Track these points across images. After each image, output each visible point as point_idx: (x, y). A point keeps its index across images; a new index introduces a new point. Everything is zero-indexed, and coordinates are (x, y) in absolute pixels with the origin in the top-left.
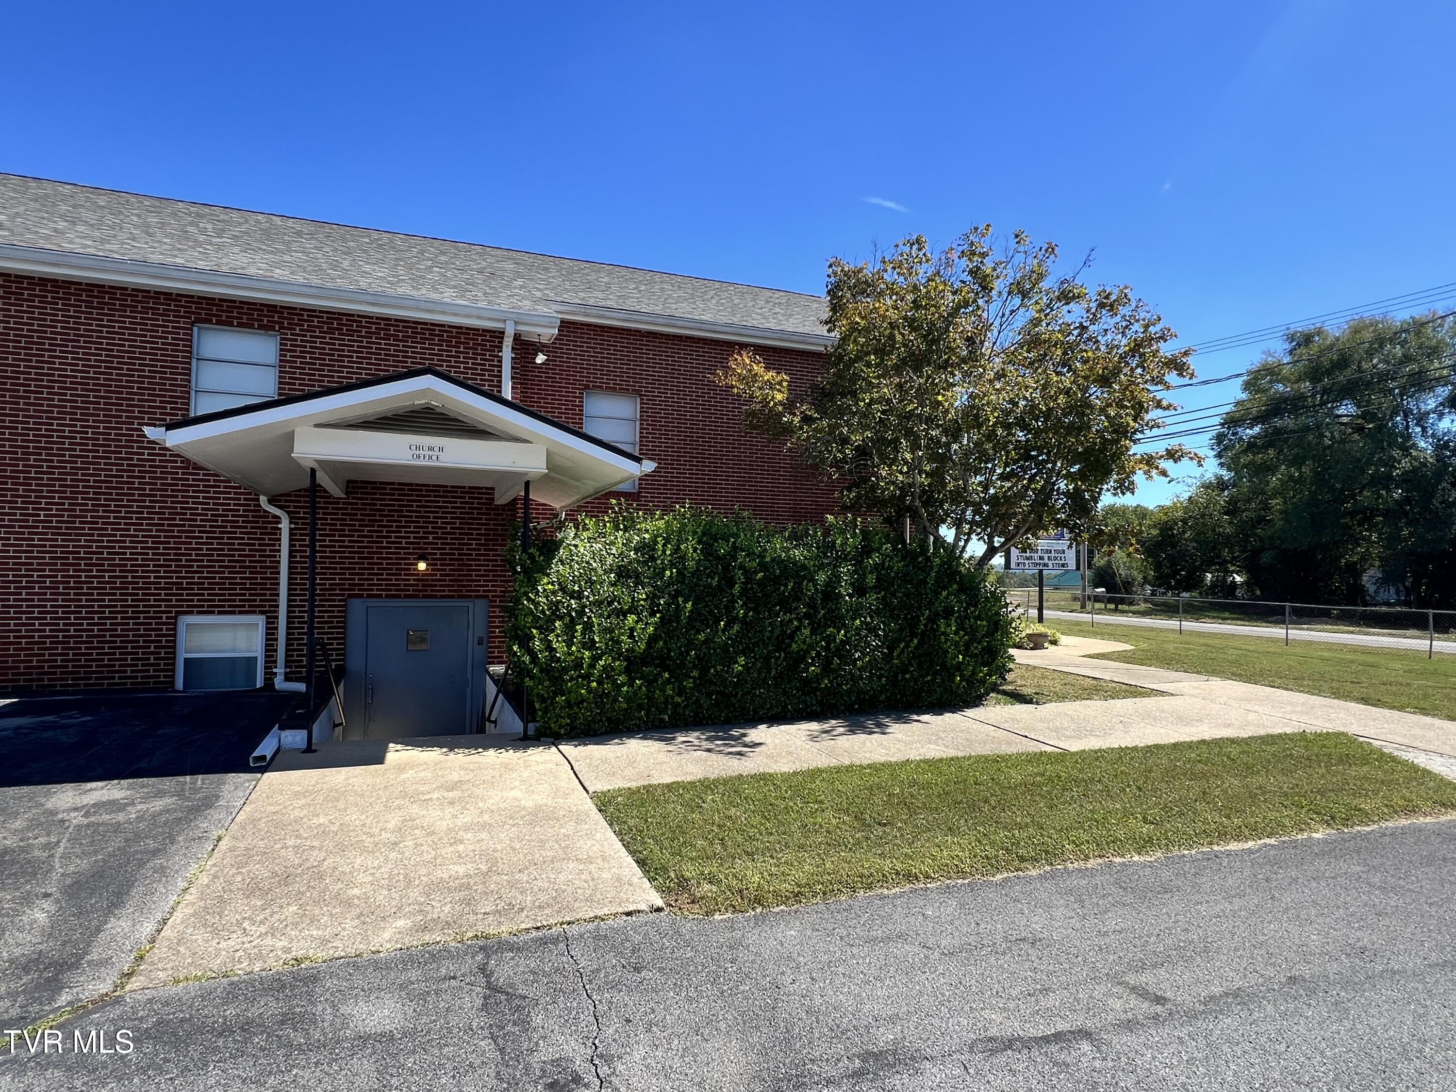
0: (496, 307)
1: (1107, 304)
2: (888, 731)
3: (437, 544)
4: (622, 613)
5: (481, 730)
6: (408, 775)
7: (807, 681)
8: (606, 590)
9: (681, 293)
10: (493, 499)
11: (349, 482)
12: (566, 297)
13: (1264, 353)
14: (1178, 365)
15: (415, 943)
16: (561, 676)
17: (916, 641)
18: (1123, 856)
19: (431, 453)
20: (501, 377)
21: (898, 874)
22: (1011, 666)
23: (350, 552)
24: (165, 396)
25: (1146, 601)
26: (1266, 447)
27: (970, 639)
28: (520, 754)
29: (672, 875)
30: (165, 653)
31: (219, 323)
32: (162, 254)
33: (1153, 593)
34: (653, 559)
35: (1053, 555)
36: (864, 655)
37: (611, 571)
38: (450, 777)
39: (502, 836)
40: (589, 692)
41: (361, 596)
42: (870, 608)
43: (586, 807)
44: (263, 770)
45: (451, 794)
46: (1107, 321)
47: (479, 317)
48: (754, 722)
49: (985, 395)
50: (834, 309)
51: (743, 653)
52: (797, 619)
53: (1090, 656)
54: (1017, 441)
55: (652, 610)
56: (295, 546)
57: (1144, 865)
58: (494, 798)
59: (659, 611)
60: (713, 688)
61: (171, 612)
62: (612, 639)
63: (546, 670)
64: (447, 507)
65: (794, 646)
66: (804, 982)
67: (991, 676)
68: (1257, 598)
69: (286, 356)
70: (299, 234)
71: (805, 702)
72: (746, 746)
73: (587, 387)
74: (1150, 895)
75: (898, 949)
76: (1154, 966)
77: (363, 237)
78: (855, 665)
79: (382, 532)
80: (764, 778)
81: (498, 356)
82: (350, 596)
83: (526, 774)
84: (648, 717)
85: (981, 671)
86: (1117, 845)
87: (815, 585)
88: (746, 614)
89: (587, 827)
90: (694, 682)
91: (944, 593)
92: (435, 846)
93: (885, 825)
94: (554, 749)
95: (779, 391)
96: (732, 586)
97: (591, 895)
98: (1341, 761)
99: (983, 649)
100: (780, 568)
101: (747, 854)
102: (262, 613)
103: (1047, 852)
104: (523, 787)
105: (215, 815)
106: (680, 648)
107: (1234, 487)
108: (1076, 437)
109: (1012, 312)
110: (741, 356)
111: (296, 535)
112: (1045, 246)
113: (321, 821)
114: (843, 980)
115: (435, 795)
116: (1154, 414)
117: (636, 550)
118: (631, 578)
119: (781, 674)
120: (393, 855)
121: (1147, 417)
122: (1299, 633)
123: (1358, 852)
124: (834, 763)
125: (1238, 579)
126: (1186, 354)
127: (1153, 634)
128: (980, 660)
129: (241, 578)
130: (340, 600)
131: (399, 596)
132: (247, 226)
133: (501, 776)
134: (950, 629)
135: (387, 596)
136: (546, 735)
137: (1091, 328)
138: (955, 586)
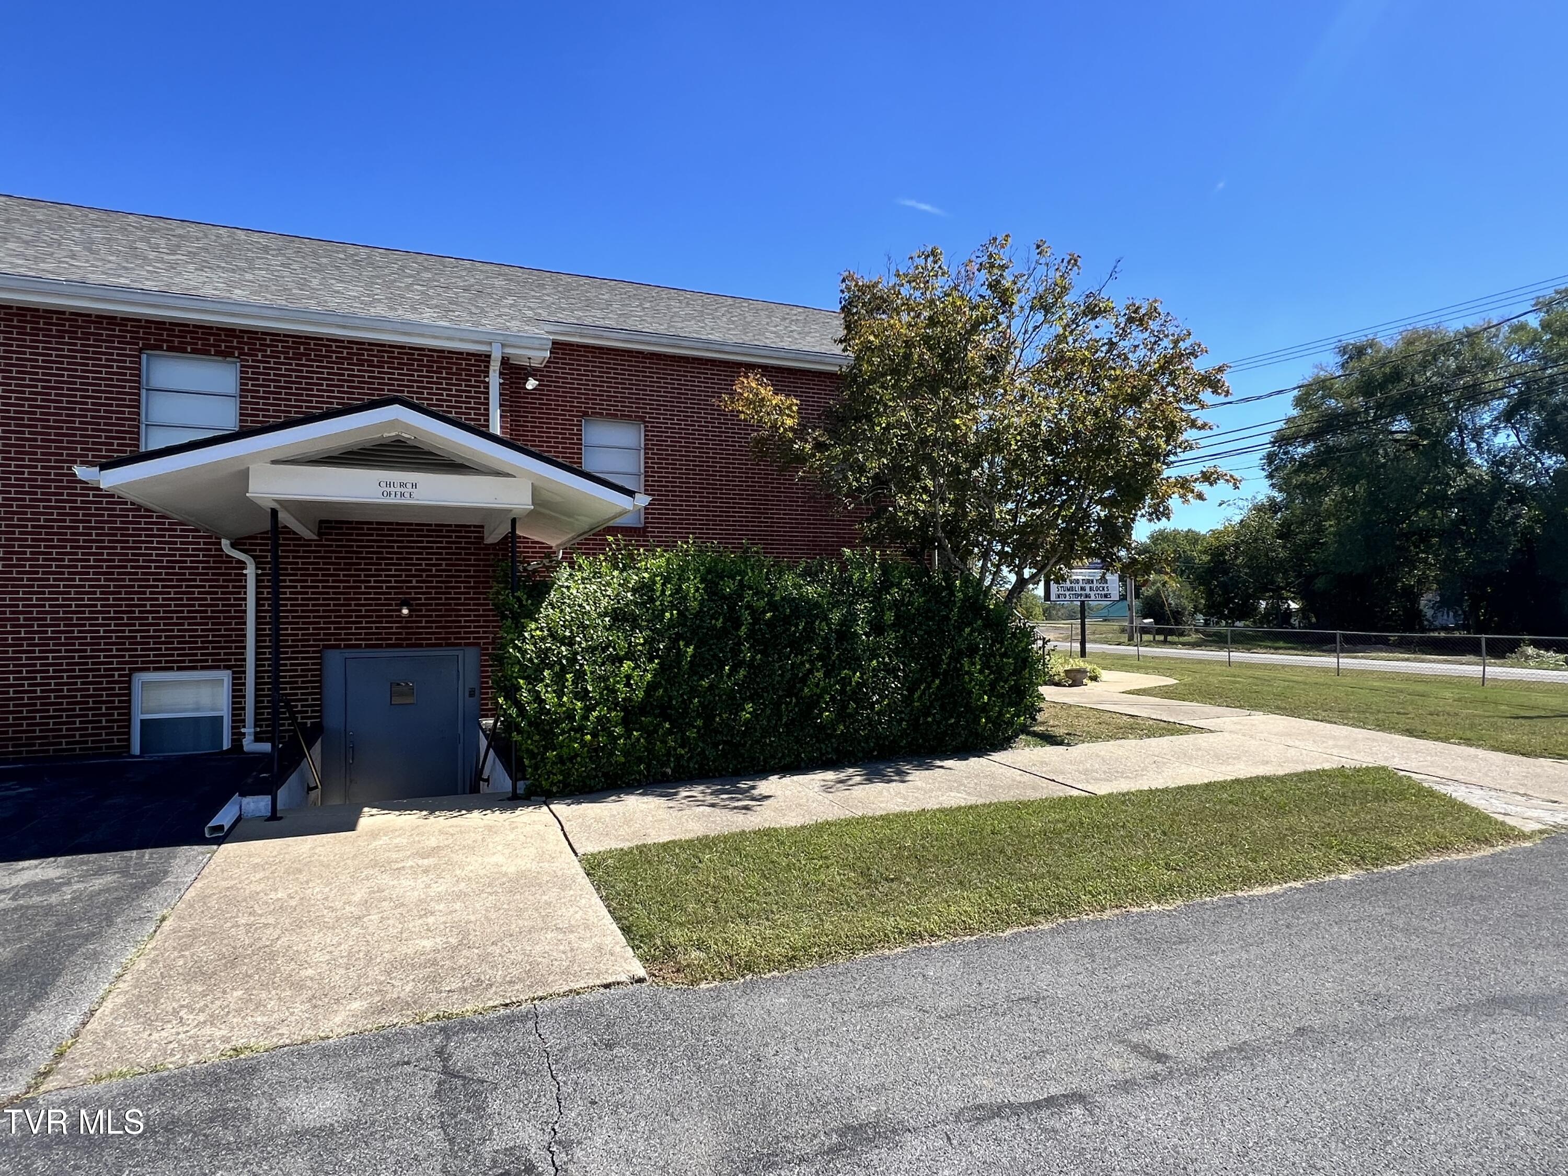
0: (480, 329)
1: (1136, 318)
2: (908, 778)
3: (421, 588)
4: (617, 660)
5: (475, 789)
6: (381, 842)
7: (822, 727)
8: (600, 636)
9: (688, 310)
10: (482, 538)
11: (321, 522)
12: (560, 316)
13: (1316, 367)
14: (1212, 382)
15: (369, 1026)
16: (552, 729)
17: (937, 682)
18: (1141, 906)
19: (403, 490)
20: (488, 404)
21: (901, 932)
22: (1042, 705)
23: (324, 599)
24: (111, 431)
25: (1197, 631)
26: (1317, 466)
27: (996, 678)
28: (507, 815)
29: (658, 942)
30: (119, 714)
31: (170, 349)
32: (103, 273)
33: (1207, 624)
34: (652, 600)
35: (1095, 585)
36: (882, 697)
37: (606, 614)
38: (427, 843)
39: (477, 905)
40: (582, 747)
41: (338, 647)
42: (888, 647)
43: (573, 871)
44: (219, 841)
45: (426, 862)
46: (1137, 336)
47: (461, 340)
48: (764, 772)
49: (1005, 418)
50: (848, 327)
51: (751, 699)
52: (808, 661)
53: (1129, 692)
54: (1045, 465)
55: (651, 654)
56: (262, 593)
57: (1161, 915)
58: (475, 865)
59: (658, 657)
60: (719, 737)
61: (124, 669)
62: (607, 688)
63: (535, 723)
64: (432, 548)
65: (806, 690)
66: (788, 1051)
67: (1019, 717)
68: (1312, 626)
69: (247, 385)
70: (266, 249)
71: (820, 749)
72: (753, 799)
73: (585, 414)
74: (1165, 946)
75: (891, 1014)
76: (1159, 1023)
77: (337, 252)
78: (872, 708)
79: (359, 576)
80: (767, 834)
81: (484, 382)
82: (326, 647)
83: (512, 836)
84: (648, 772)
85: (1009, 712)
86: (1135, 893)
87: (828, 625)
88: (753, 658)
89: (572, 892)
90: (698, 732)
91: (967, 630)
92: (402, 919)
93: (892, 880)
94: (545, 808)
95: (788, 416)
96: (738, 628)
97: (568, 968)
98: (1377, 798)
99: (1011, 688)
100: (790, 607)
101: (741, 916)
102: (227, 667)
103: (1061, 904)
104: (506, 851)
105: (161, 892)
106: (682, 695)
107: (1287, 509)
108: (1106, 461)
109: (1036, 327)
110: (747, 377)
111: (263, 581)
112: (1067, 258)
113: (279, 896)
114: (830, 1049)
115: (410, 863)
116: (1189, 435)
117: (634, 591)
118: (627, 620)
119: (793, 720)
120: (355, 931)
121: (1181, 438)
122: (1349, 662)
123: (1385, 893)
124: (848, 815)
125: (1294, 606)
126: (1220, 370)
127: (1198, 667)
128: (1007, 700)
129: (202, 630)
130: (314, 652)
131: (380, 646)
132: (206, 241)
133: (483, 840)
134: (974, 668)
135: (367, 646)
136: (536, 794)
137: (1121, 344)
138: (979, 622)
